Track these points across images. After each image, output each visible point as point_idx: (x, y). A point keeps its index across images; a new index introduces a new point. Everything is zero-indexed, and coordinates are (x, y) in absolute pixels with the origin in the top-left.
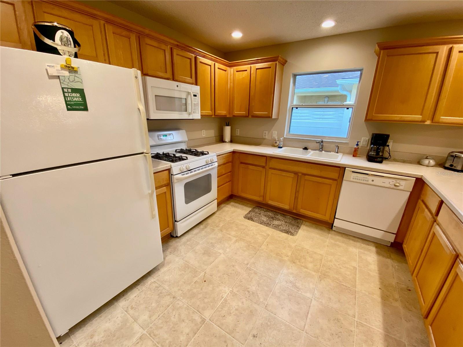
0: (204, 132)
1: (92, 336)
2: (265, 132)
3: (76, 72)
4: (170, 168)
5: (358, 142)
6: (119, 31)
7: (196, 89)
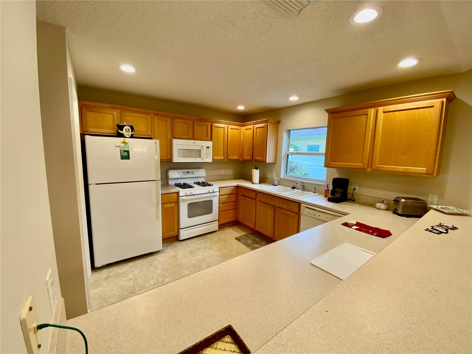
0: (222, 171)
1: (110, 273)
2: (268, 173)
3: (127, 144)
4: (178, 191)
5: (328, 185)
6: (160, 118)
7: (210, 144)
